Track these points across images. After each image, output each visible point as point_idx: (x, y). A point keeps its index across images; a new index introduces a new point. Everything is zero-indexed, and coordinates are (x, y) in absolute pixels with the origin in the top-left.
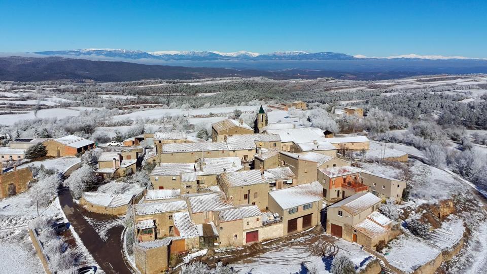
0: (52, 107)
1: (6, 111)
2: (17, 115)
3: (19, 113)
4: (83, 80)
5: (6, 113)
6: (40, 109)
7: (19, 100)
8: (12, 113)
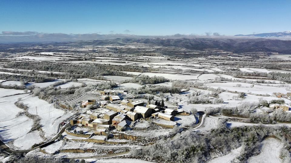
0: (210, 73)
1: (187, 74)
2: (191, 76)
3: (192, 75)
4: (272, 53)
5: (187, 75)
6: (204, 73)
7: (199, 68)
8: (189, 75)
